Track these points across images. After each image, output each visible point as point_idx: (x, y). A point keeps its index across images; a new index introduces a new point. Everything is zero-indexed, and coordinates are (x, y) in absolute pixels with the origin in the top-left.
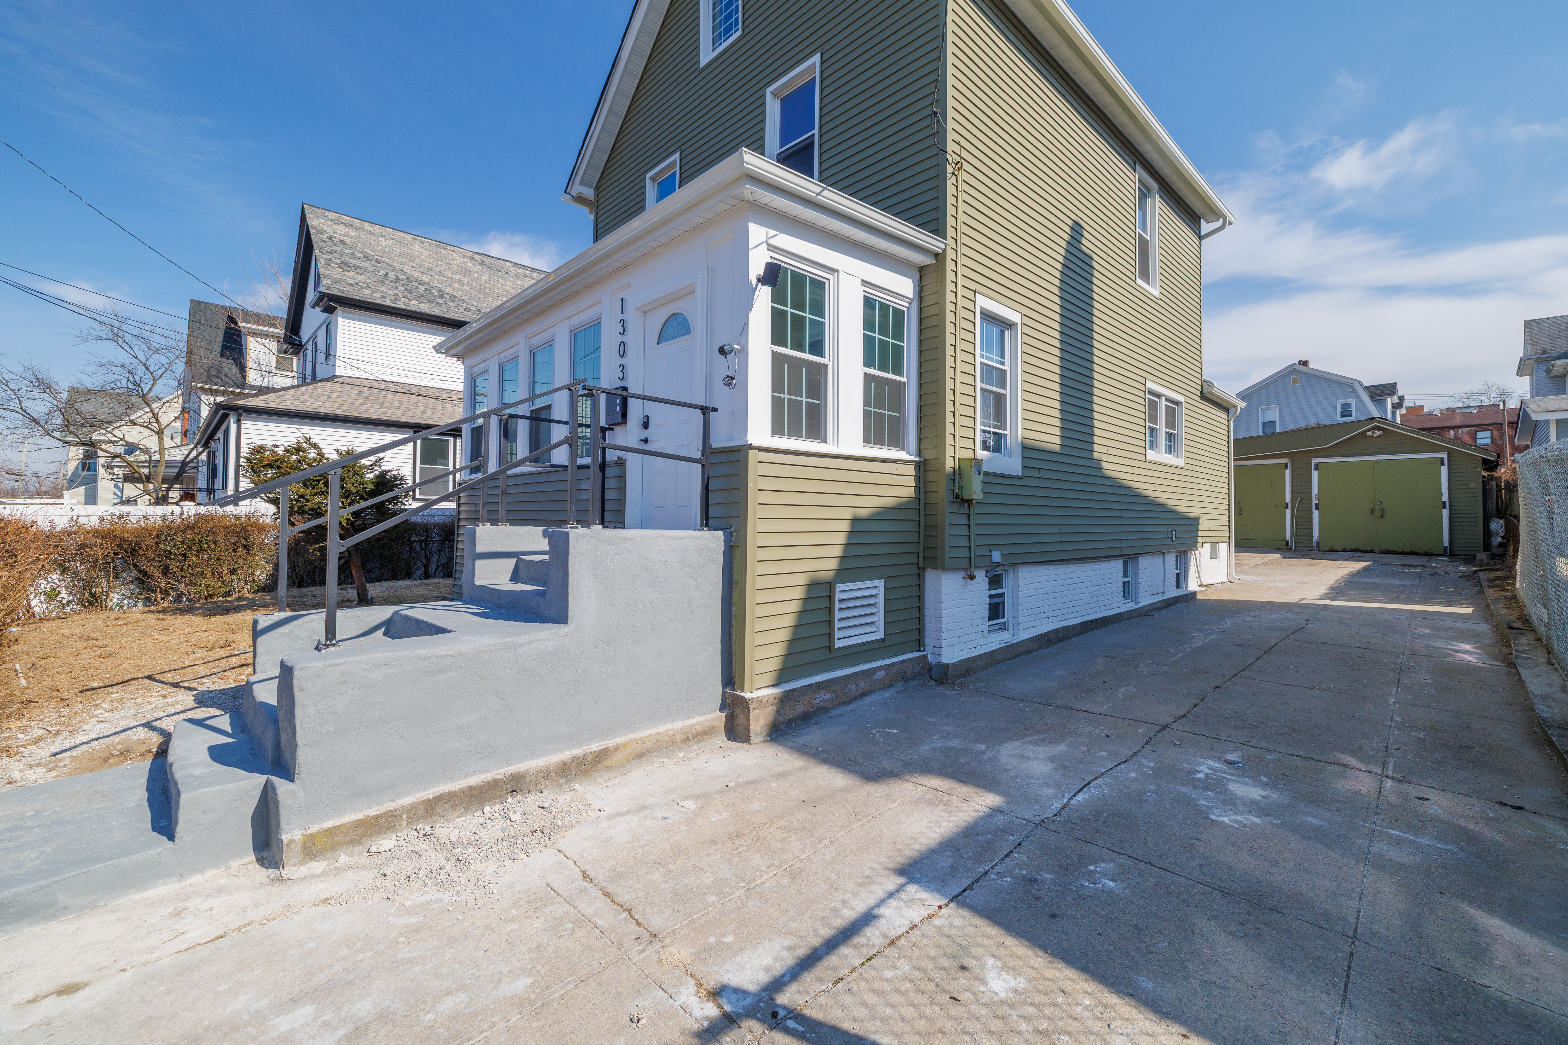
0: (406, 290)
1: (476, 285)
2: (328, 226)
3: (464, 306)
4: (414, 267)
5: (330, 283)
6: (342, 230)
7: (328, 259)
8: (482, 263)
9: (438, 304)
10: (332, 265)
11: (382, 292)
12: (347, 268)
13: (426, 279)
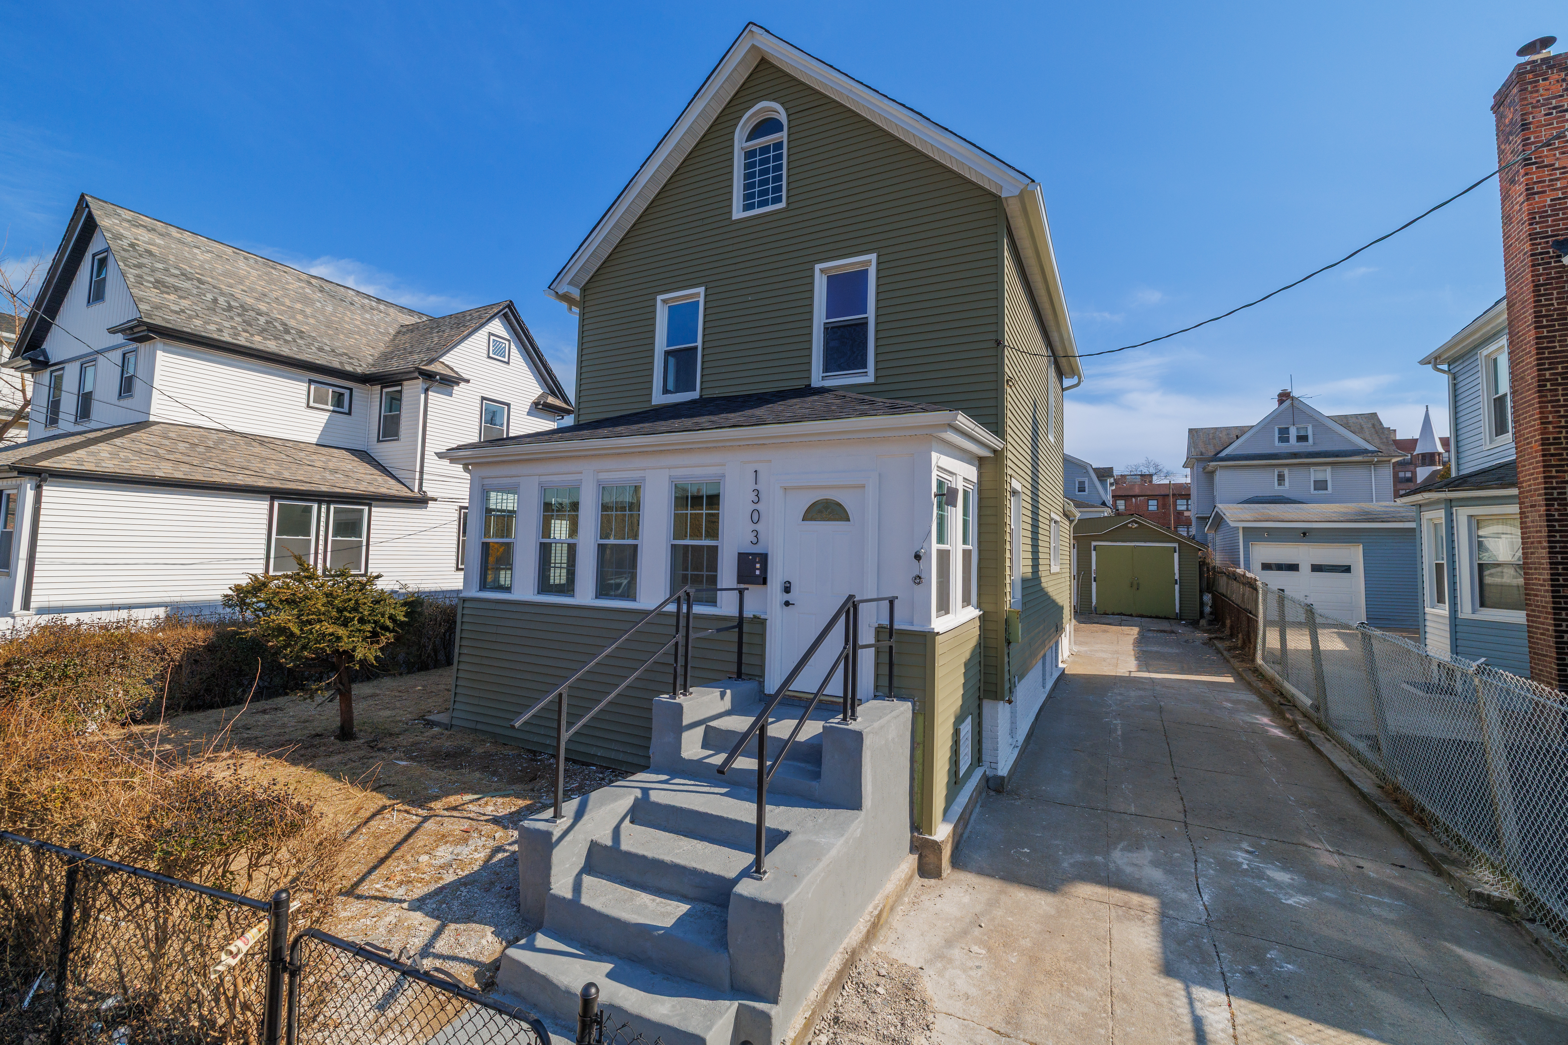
0: (244, 321)
1: (322, 318)
2: (124, 229)
3: (316, 344)
4: (246, 292)
5: (149, 308)
6: (144, 236)
7: (138, 276)
8: (322, 290)
9: (286, 341)
10: (145, 284)
11: (216, 323)
12: (165, 290)
13: (263, 307)
